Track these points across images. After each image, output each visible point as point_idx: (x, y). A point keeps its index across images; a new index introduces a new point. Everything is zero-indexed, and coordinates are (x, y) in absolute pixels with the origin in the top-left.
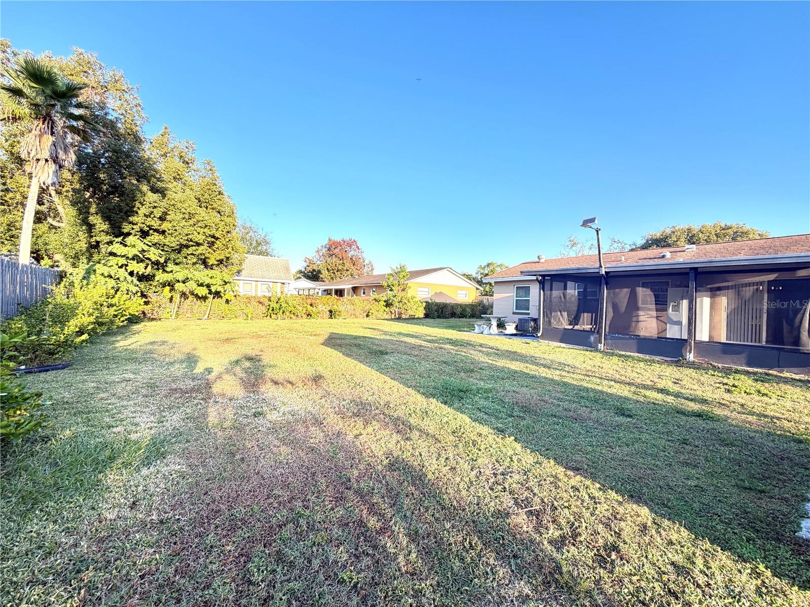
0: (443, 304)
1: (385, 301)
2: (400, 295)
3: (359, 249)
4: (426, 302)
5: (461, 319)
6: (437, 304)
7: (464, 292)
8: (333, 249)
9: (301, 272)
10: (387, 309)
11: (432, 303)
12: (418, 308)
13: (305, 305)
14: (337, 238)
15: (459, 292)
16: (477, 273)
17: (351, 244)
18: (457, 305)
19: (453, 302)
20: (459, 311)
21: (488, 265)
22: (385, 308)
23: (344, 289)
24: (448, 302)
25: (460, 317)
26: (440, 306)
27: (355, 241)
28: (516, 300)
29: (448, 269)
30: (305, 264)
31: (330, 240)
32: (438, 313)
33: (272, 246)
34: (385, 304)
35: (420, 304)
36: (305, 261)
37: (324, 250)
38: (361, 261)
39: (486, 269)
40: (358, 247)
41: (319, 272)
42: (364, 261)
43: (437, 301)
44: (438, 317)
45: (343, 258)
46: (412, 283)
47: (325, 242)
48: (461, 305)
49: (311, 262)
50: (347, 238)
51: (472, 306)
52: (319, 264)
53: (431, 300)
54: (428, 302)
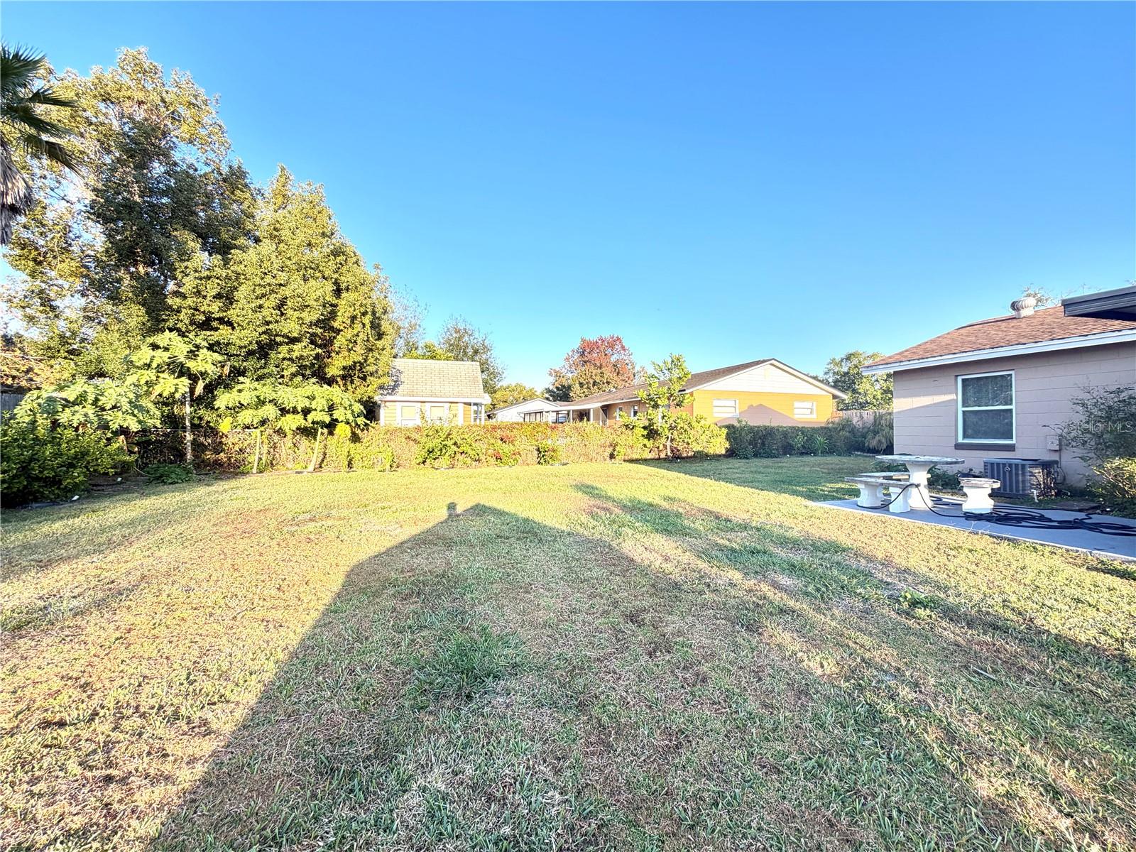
0: (765, 428)
1: (645, 428)
2: (674, 413)
3: (624, 350)
4: (728, 427)
5: (806, 459)
6: (751, 430)
7: (808, 405)
8: (586, 353)
9: (549, 391)
10: (649, 443)
11: (742, 429)
12: (712, 440)
13: (492, 441)
14: (592, 337)
15: (797, 404)
16: (826, 373)
17: (614, 342)
18: (796, 430)
19: (785, 424)
20: (799, 441)
21: (848, 358)
22: (646, 441)
23: (589, 410)
24: (774, 424)
25: (802, 454)
26: (758, 432)
27: (618, 339)
28: (964, 412)
29: (773, 362)
30: (552, 379)
31: (583, 341)
32: (755, 446)
33: (494, 353)
34: (645, 433)
35: (717, 431)
36: (551, 374)
37: (576, 355)
38: (629, 367)
39: (843, 364)
40: (623, 347)
41: (569, 387)
42: (633, 368)
43: (752, 423)
44: (756, 456)
45: (601, 365)
46: (701, 391)
47: (577, 344)
48: (802, 430)
49: (558, 375)
50: (606, 335)
51: (827, 431)
52: (570, 377)
53: (739, 421)
54: (733, 427)
